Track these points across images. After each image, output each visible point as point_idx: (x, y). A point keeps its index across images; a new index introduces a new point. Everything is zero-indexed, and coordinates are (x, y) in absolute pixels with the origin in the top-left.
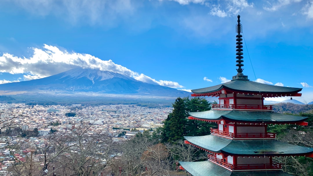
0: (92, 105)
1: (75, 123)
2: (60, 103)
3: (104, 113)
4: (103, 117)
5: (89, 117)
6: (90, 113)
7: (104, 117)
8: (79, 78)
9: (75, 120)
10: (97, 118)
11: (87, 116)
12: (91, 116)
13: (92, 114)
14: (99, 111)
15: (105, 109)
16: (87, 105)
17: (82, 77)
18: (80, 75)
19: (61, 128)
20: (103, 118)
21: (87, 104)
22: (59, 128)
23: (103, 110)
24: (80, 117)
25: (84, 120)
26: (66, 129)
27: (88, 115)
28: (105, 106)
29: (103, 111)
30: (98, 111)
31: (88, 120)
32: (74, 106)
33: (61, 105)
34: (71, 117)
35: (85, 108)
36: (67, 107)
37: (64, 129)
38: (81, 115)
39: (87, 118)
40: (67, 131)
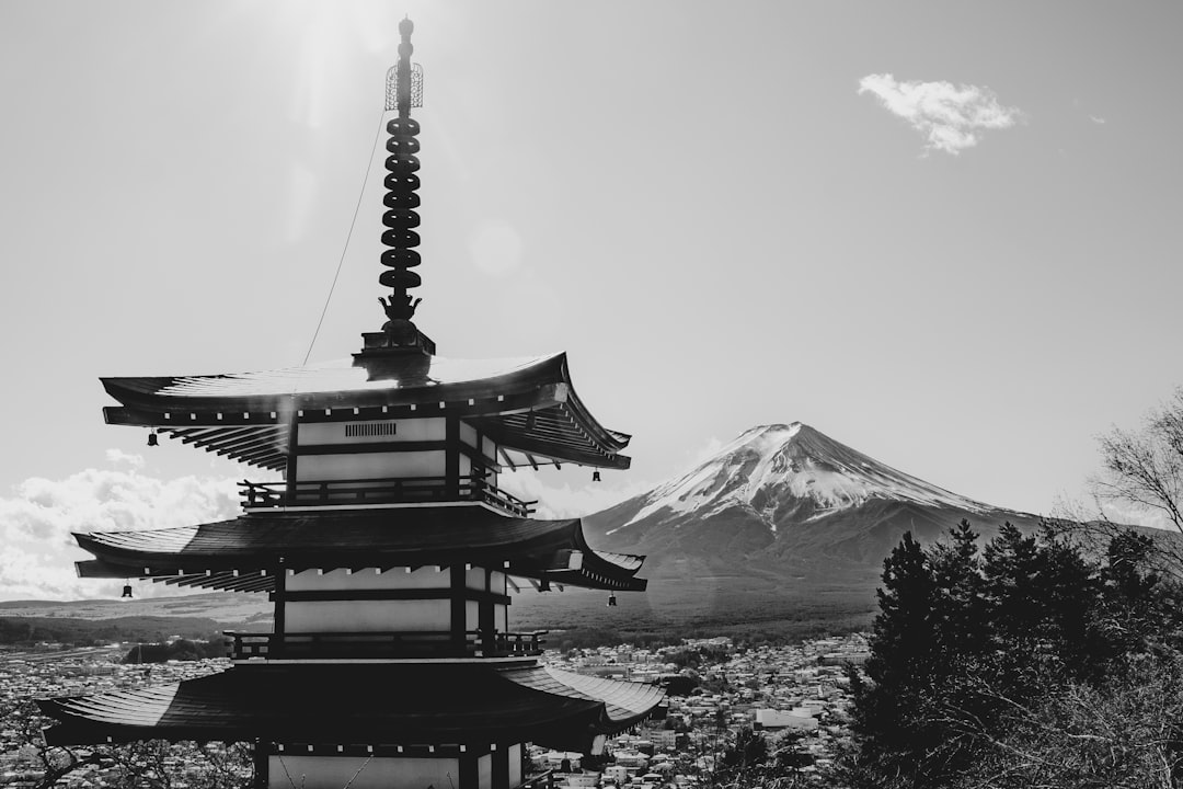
0: (770, 640)
1: (692, 724)
2: (632, 634)
3: (830, 674)
4: (821, 695)
5: (758, 697)
6: (763, 677)
7: (827, 694)
8: (707, 516)
9: (694, 712)
10: (793, 700)
11: (748, 692)
12: (767, 690)
13: (770, 681)
14: (804, 666)
15: (831, 655)
16: (751, 639)
17: (720, 509)
18: (713, 501)
19: (630, 745)
20: (820, 699)
21: (748, 635)
22: (622, 746)
23: (821, 661)
24: (716, 697)
25: (734, 711)
26: (648, 750)
27: (753, 685)
28: (831, 642)
29: (821, 668)
30: (796, 668)
31: (751, 708)
32: (692, 644)
33: (636, 646)
34: (676, 698)
35: (742, 652)
36: (661, 653)
37: (643, 749)
38: (720, 685)
39: (749, 700)
40: (655, 758)
